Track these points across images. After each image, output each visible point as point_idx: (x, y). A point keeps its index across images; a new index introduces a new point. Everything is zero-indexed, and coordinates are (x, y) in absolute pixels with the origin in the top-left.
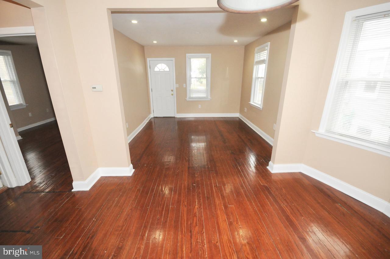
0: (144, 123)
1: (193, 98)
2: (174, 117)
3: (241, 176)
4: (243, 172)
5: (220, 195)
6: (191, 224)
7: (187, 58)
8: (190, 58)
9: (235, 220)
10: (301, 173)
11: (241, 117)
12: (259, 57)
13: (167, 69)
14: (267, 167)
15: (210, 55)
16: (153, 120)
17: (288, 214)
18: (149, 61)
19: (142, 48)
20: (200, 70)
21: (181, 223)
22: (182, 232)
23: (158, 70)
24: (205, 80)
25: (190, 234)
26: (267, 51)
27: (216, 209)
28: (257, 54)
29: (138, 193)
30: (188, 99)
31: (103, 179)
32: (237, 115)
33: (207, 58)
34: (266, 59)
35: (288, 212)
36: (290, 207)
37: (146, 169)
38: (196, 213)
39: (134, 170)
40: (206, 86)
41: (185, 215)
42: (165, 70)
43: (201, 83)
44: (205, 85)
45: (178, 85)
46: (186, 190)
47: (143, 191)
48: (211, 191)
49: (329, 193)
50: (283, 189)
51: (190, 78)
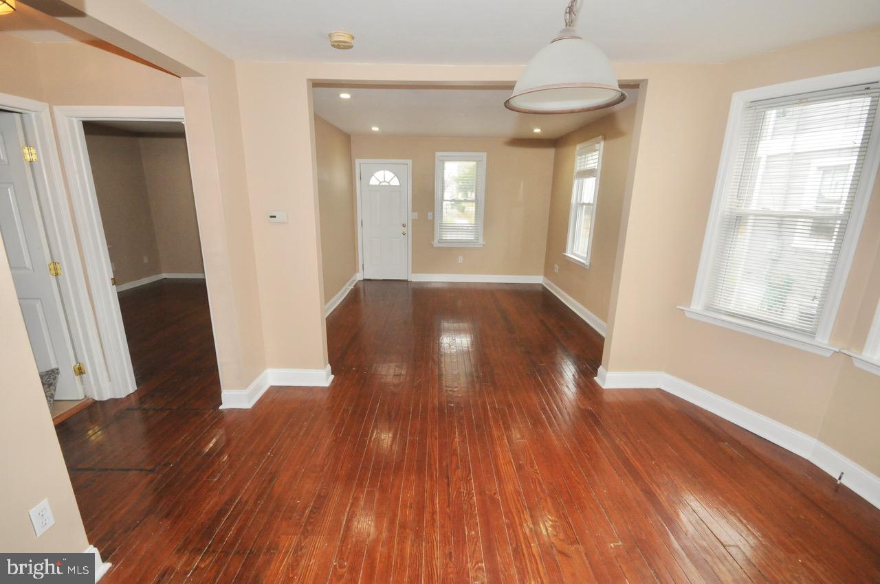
0: (345, 291)
1: (446, 241)
2: (406, 281)
3: (543, 392)
4: (546, 386)
5: (501, 423)
6: (447, 466)
7: (437, 162)
8: (443, 162)
9: (529, 462)
10: (659, 390)
11: (547, 284)
12: (583, 164)
13: (395, 182)
14: (595, 378)
15: (484, 155)
16: (361, 286)
17: (627, 455)
18: (360, 164)
19: (347, 138)
20: (460, 184)
21: (430, 465)
22: (431, 476)
23: (378, 183)
24: (474, 204)
25: (446, 481)
26: (597, 153)
27: (493, 444)
28: (579, 157)
29: (345, 415)
30: (436, 243)
31: (273, 390)
32: (538, 279)
33: (478, 162)
34: (596, 168)
35: (628, 452)
36: (633, 444)
37: (357, 375)
38: (455, 450)
39: (333, 376)
40: (474, 218)
41: (436, 453)
42: (391, 183)
43: (462, 210)
44: (474, 215)
45: (416, 214)
46: (437, 413)
47: (354, 413)
48: (485, 416)
49: (709, 424)
50: (622, 415)
51: (442, 200)
